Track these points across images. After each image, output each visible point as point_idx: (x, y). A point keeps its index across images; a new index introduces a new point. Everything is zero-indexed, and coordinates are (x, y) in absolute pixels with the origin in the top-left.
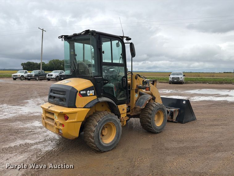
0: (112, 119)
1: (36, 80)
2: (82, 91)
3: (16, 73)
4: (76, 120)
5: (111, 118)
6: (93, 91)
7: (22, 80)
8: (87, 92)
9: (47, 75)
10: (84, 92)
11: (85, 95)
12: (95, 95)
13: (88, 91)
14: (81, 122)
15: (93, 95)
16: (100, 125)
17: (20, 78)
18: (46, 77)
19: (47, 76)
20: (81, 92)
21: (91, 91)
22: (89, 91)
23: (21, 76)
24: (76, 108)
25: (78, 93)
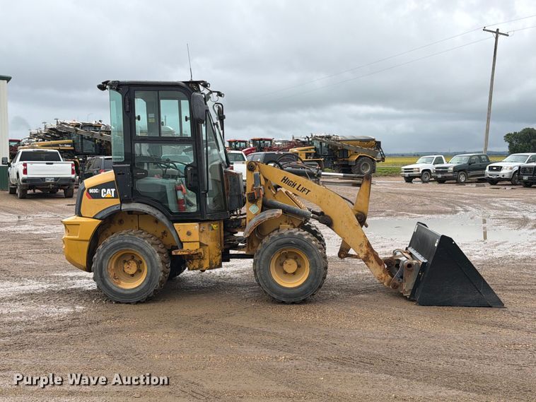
0: (133, 244)
1: (458, 182)
2: (92, 188)
3: (415, 163)
4: (77, 237)
5: (130, 241)
6: (113, 190)
7: (424, 182)
8: (101, 192)
9: (488, 167)
10: (96, 191)
11: (98, 196)
12: (116, 197)
13: (103, 190)
14: (88, 243)
15: (112, 198)
16: (105, 251)
17: (419, 177)
18: (484, 175)
19: (487, 170)
20: (91, 191)
21: (109, 190)
22: (105, 190)
23: (424, 171)
24: (81, 216)
25: (86, 191)
